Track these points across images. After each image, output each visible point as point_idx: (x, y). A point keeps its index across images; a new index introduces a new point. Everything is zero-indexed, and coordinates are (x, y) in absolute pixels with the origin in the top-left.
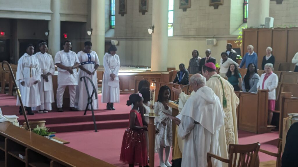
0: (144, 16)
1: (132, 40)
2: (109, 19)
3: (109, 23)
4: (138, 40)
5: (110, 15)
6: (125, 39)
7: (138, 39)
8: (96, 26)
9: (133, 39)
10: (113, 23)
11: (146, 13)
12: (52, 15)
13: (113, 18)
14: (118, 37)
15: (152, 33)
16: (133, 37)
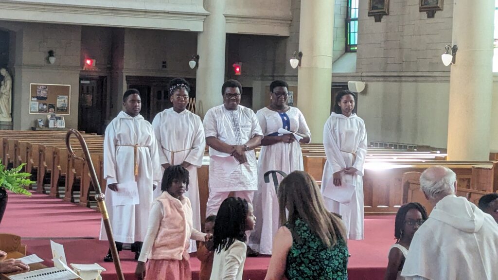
0: (431, 20)
1: (401, 81)
2: (344, 30)
3: (344, 39)
4: (415, 81)
5: (347, 20)
6: (381, 79)
7: (416, 78)
8: (312, 46)
9: (404, 79)
10: (354, 39)
11: (438, 14)
12: (206, 18)
13: (354, 26)
14: (364, 74)
15: (451, 64)
16: (403, 74)
